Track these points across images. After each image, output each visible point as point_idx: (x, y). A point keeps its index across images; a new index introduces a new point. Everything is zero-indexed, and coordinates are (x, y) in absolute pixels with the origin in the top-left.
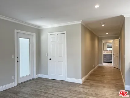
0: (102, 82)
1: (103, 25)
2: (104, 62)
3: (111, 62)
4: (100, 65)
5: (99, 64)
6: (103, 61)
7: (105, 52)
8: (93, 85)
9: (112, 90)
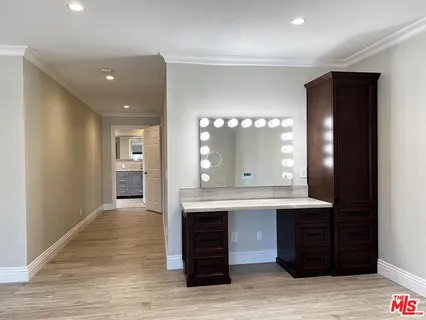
0: (106, 261)
1: (110, 78)
2: (118, 198)
3: (142, 197)
4: (106, 207)
5: (102, 203)
6: (115, 195)
7: (124, 166)
8: (72, 276)
9: (133, 277)
